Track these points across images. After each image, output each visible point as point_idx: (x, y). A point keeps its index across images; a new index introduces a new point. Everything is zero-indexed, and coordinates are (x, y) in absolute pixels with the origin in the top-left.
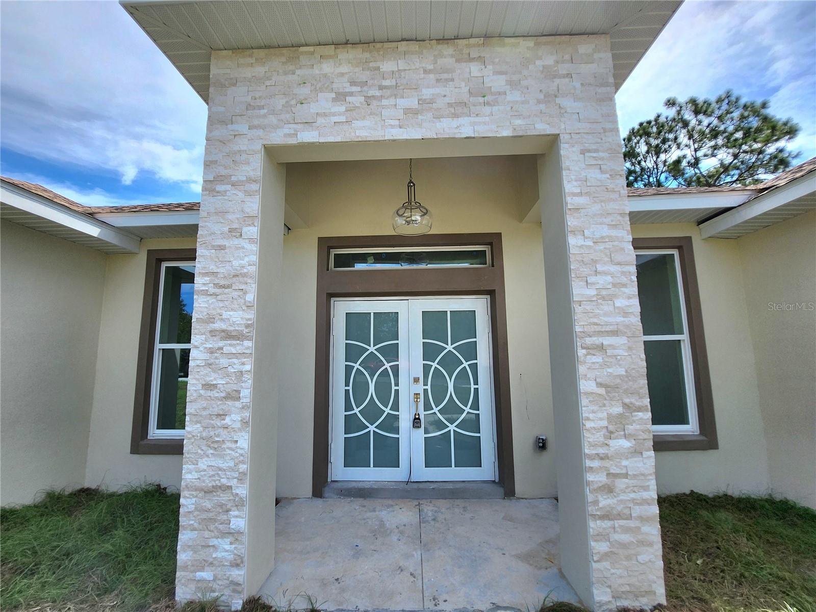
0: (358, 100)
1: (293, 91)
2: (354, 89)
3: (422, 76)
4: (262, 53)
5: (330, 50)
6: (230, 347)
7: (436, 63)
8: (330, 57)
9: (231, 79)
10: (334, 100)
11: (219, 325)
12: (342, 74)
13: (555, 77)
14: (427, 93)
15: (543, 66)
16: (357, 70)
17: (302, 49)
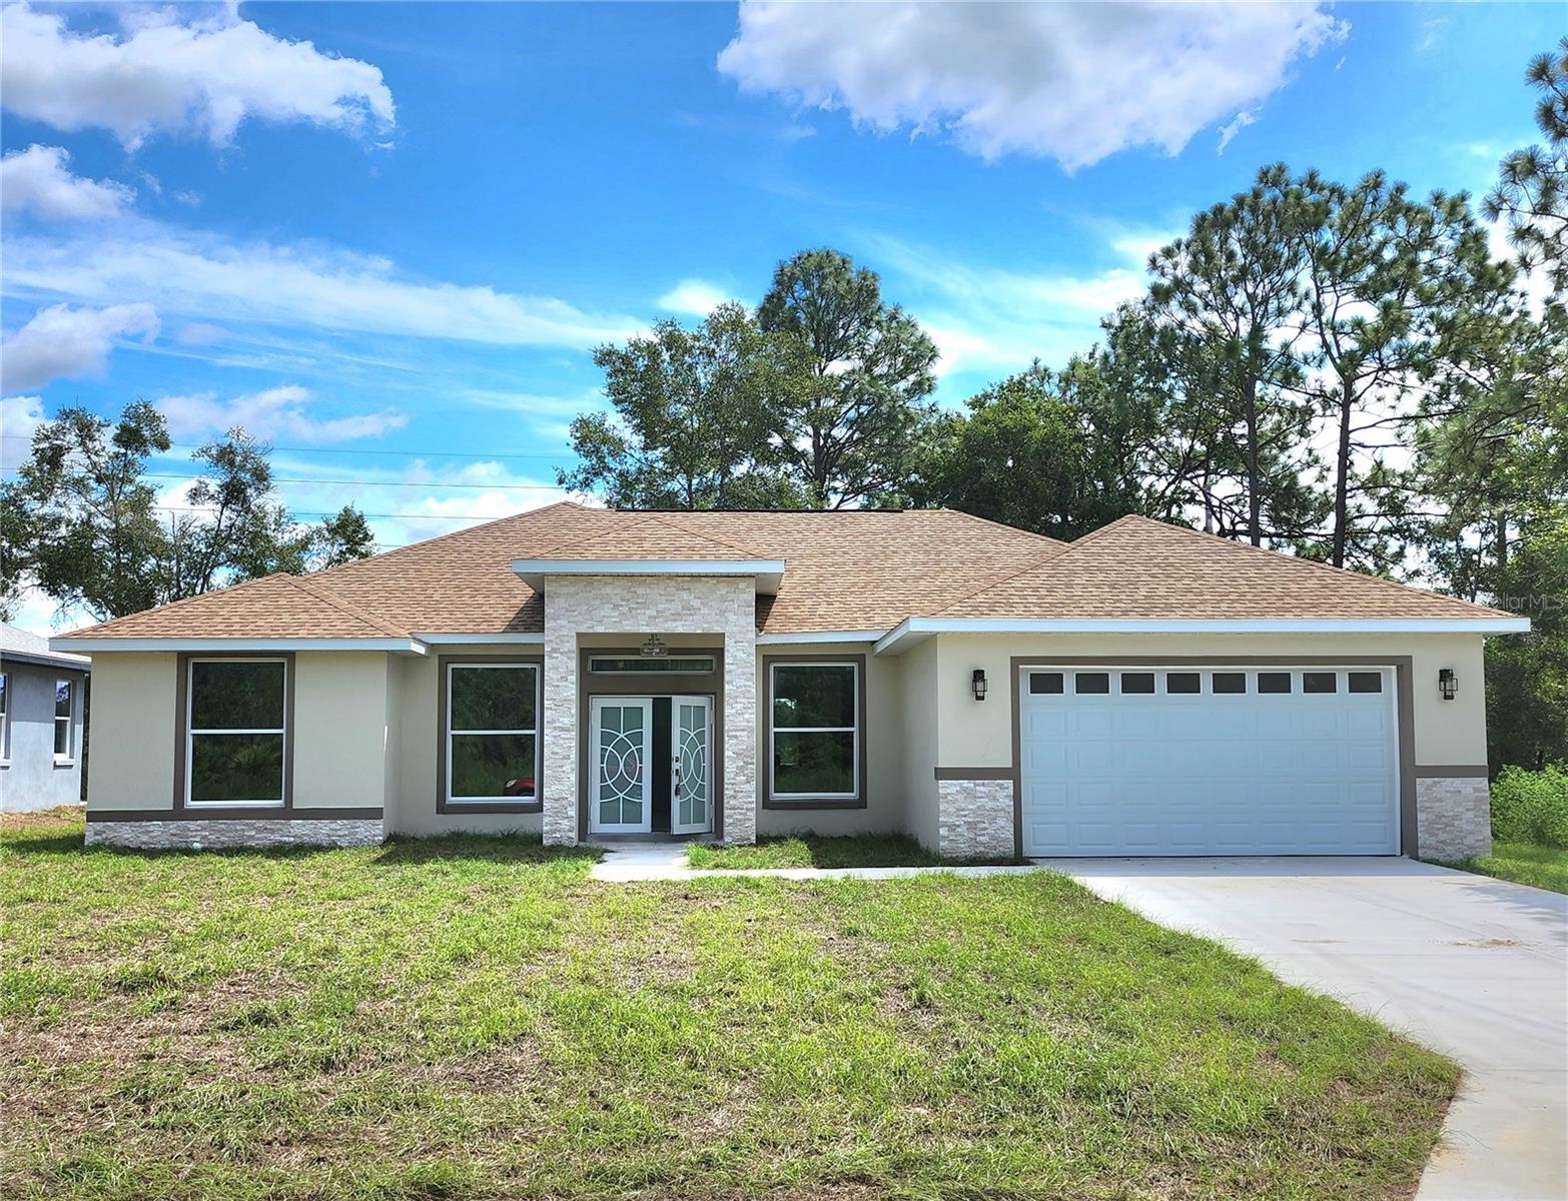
0: (625, 610)
1: (590, 603)
3: (659, 597)
4: (573, 579)
6: (563, 735)
9: (557, 594)
10: (613, 609)
11: (557, 725)
13: (726, 601)
16: (624, 592)
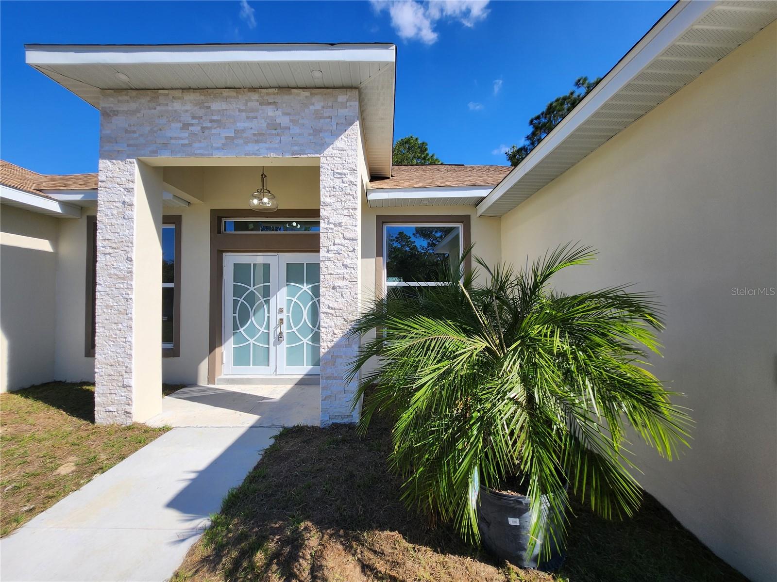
0: (196, 129)
1: (154, 121)
2: (194, 121)
3: (238, 113)
4: (134, 93)
5: (178, 93)
7: (246, 105)
8: (179, 98)
9: (114, 111)
10: (182, 129)
12: (187, 111)
13: (321, 118)
14: (240, 125)
15: (315, 110)
16: (196, 108)
17: (161, 91)
